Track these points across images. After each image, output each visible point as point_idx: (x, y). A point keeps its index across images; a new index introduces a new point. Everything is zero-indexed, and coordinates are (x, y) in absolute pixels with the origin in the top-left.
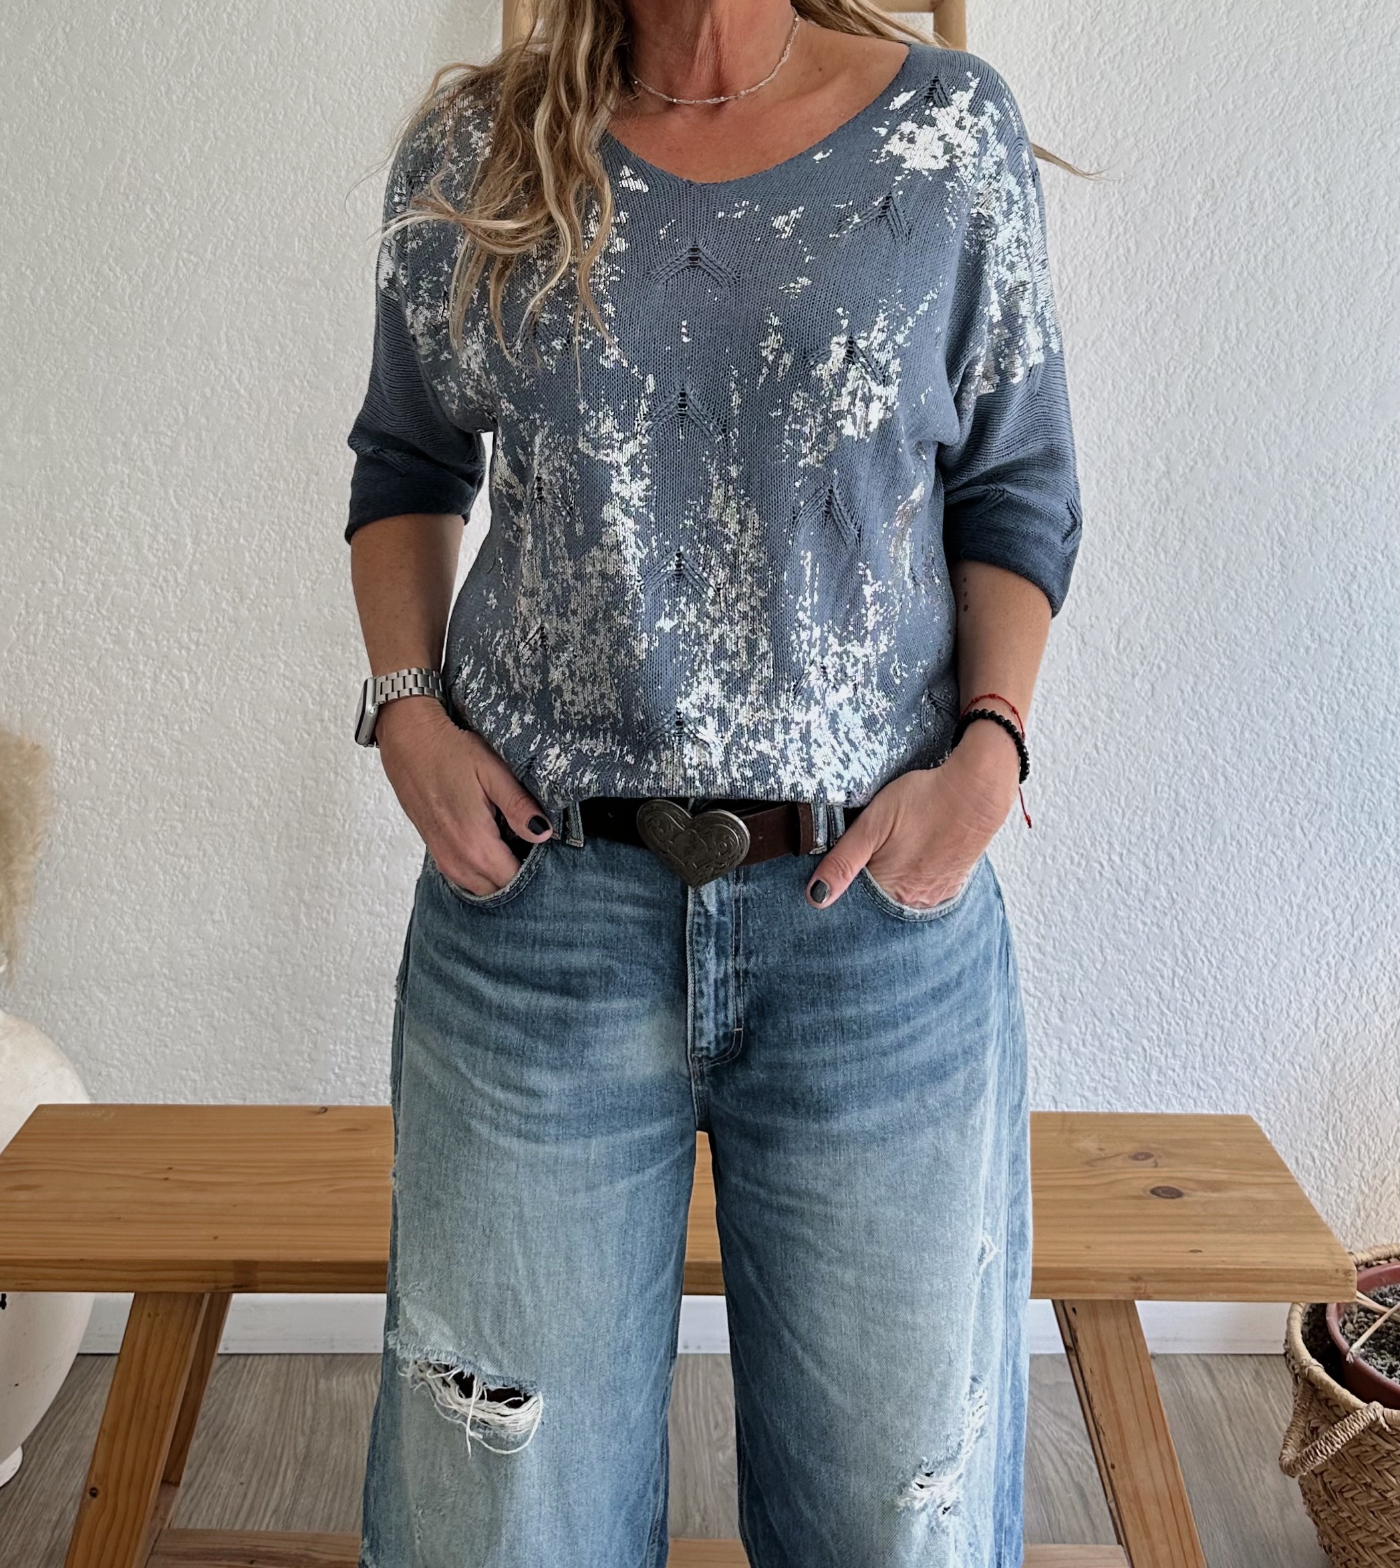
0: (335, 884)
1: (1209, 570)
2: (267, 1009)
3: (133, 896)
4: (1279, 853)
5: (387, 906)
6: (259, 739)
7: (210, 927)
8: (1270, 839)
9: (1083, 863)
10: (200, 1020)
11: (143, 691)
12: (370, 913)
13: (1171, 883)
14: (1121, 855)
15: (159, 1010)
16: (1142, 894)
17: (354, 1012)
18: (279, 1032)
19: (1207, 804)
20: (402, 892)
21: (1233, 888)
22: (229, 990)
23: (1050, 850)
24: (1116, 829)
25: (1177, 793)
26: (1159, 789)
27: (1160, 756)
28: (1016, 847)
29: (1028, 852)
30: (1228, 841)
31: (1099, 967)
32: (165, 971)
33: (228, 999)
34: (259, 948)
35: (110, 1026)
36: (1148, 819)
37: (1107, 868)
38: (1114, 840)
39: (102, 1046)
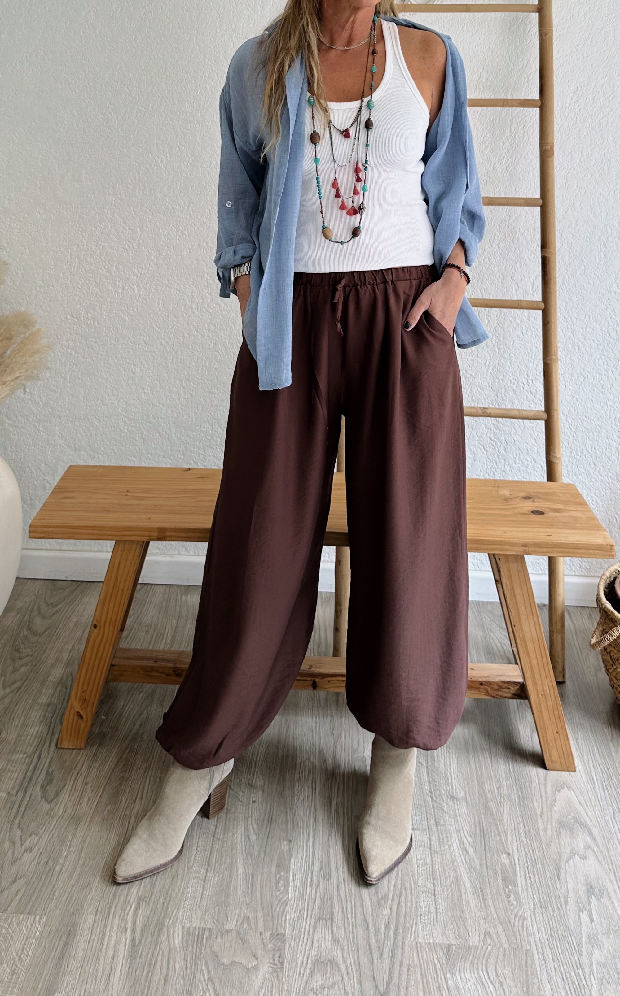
0: (196, 379)
2: (166, 432)
4: (602, 382)
5: (217, 389)
8: (598, 375)
9: (516, 383)
10: (137, 435)
12: (210, 392)
14: (532, 380)
15: (120, 429)
17: (202, 434)
18: (171, 442)
20: (224, 384)
21: (581, 396)
22: (150, 423)
23: (501, 377)
24: (530, 369)
28: (487, 375)
29: (492, 377)
30: (580, 375)
31: (522, 428)
33: (150, 427)
35: (100, 436)
37: (526, 385)
38: (529, 373)
39: (96, 445)
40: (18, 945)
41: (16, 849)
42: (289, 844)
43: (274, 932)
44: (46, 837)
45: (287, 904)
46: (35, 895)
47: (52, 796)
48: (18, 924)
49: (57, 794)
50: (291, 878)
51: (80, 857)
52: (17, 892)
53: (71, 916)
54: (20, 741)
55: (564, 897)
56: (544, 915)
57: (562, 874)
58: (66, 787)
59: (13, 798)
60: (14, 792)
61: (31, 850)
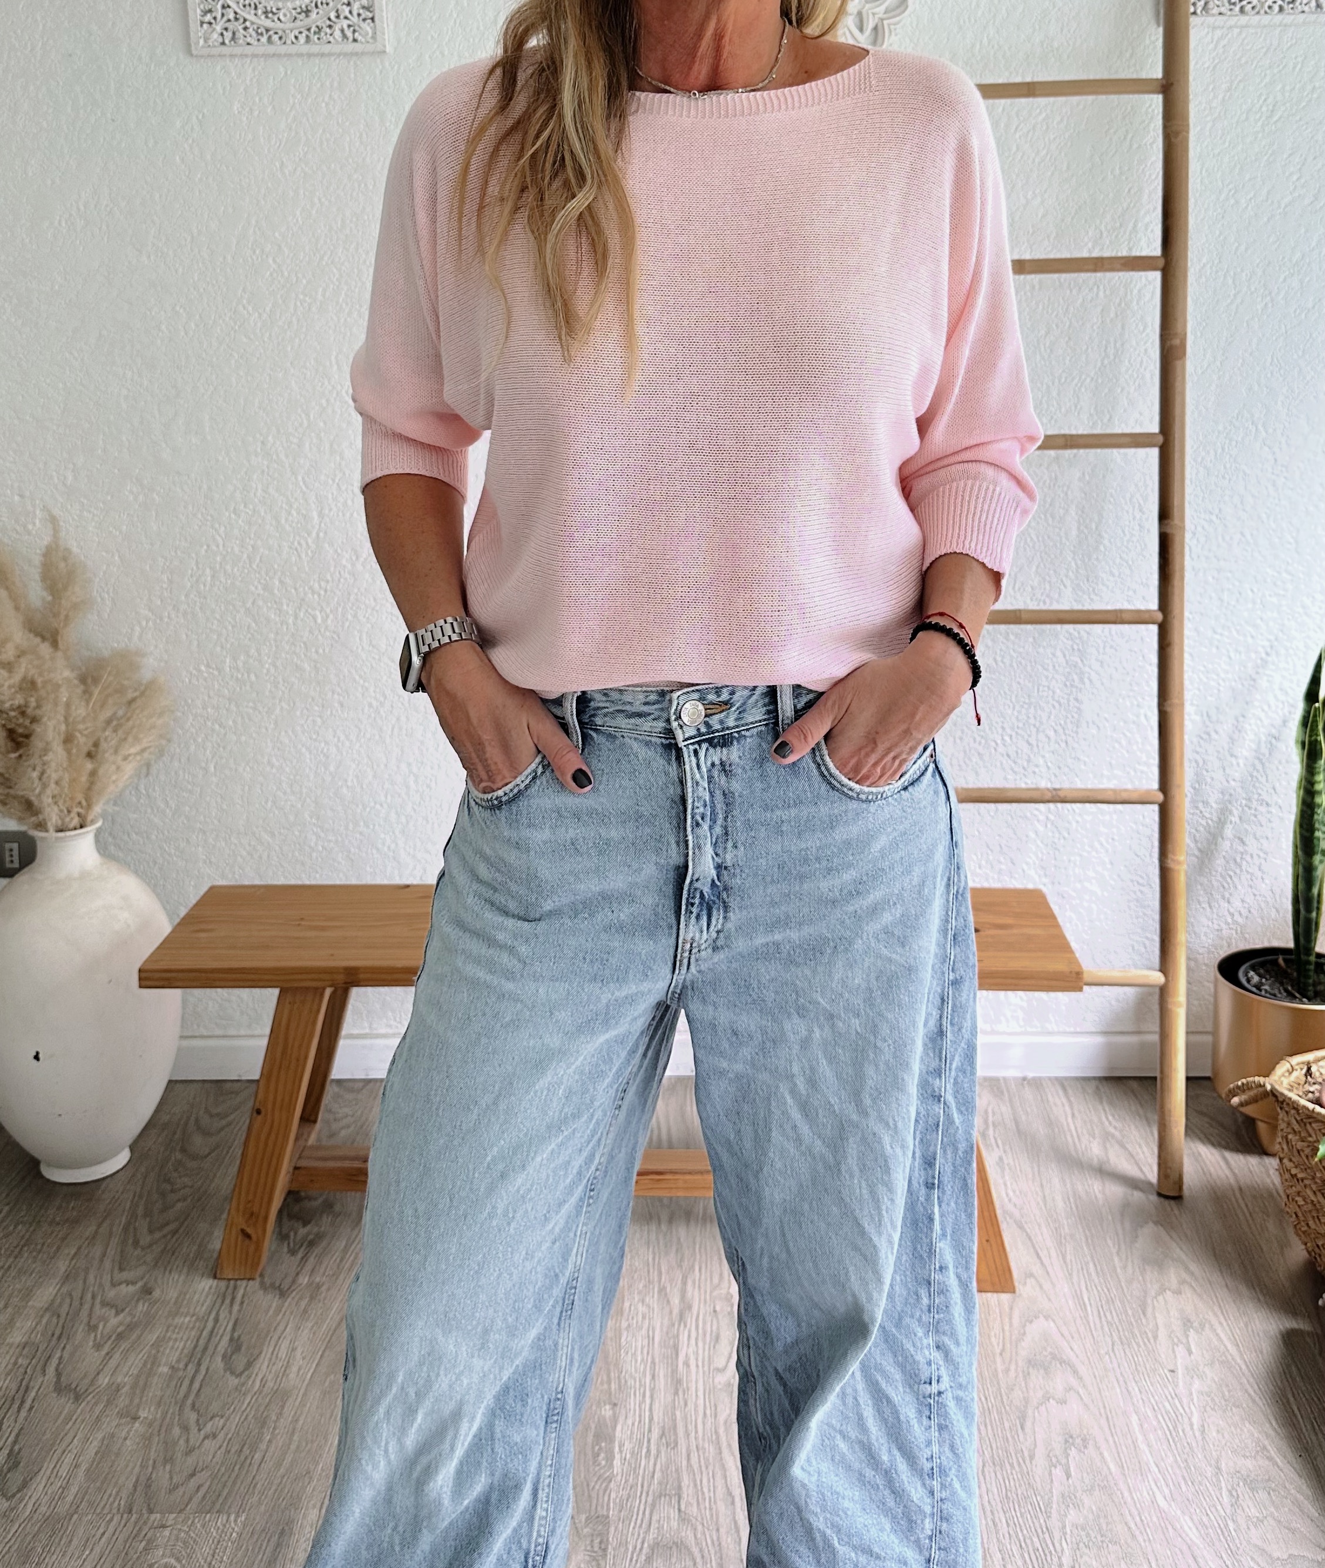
1: (1086, 531)
3: (287, 769)
6: (374, 658)
7: (345, 790)
11: (287, 624)
13: (1047, 755)
16: (1025, 764)
19: (1076, 700)
25: (1054, 692)
26: (1041, 688)
27: (1043, 667)
32: (314, 820)
34: (381, 805)
36: (1032, 710)
40: (206, 1550)
41: (191, 1436)
42: (613, 1409)
43: (592, 1513)
44: (236, 1419)
45: (610, 1481)
46: (226, 1491)
47: (240, 1368)
48: (203, 1526)
49: (249, 1365)
50: (617, 1449)
51: (291, 1439)
52: (199, 1488)
53: (283, 1512)
54: (183, 1300)
55: (1030, 1450)
56: (998, 1474)
57: (1028, 1424)
58: (263, 1355)
59: (180, 1373)
60: (181, 1366)
61: (215, 1436)
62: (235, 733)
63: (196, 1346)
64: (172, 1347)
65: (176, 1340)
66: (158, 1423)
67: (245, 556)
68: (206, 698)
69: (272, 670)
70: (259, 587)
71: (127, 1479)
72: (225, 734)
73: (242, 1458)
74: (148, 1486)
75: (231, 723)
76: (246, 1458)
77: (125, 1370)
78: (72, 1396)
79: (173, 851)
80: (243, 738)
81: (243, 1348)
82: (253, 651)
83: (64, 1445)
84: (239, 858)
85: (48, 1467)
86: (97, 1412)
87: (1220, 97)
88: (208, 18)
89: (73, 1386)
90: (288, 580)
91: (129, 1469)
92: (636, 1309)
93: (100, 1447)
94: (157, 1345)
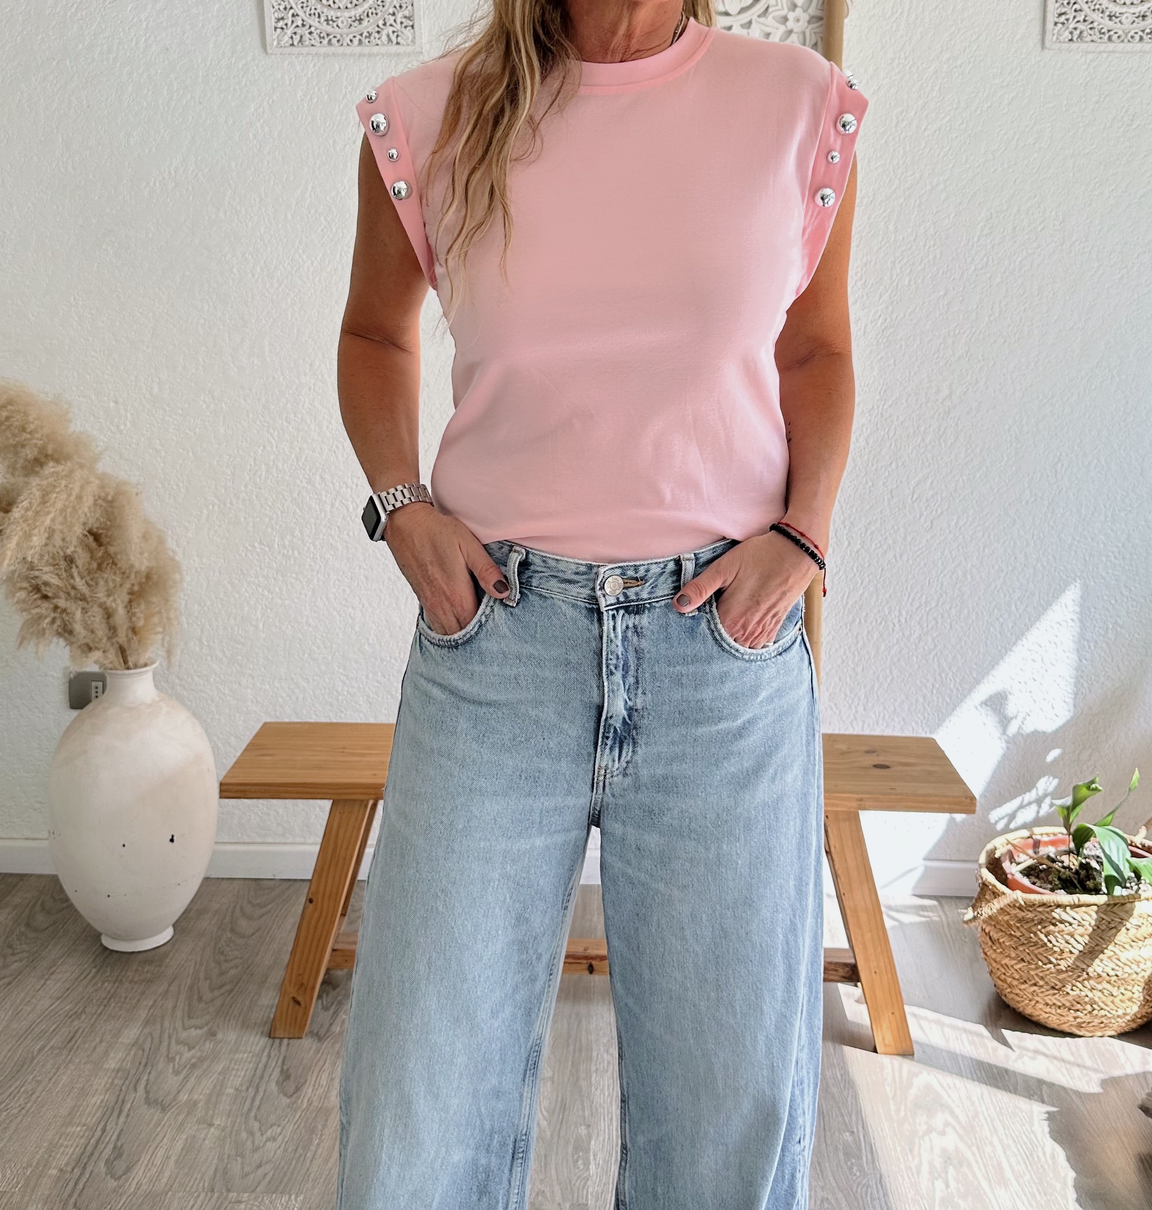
41: (256, 1139)
44: (290, 1128)
45: (588, 1180)
46: (287, 1178)
47: (291, 1092)
49: (297, 1089)
50: (592, 1158)
52: (265, 1175)
54: (241, 1041)
55: (917, 1168)
57: (916, 1149)
58: (308, 1082)
59: (244, 1094)
60: (244, 1088)
61: (274, 1139)
62: (280, 598)
63: (254, 1075)
64: (235, 1075)
65: (238, 1070)
66: (229, 1129)
67: (293, 455)
68: (258, 569)
69: (312, 549)
70: (304, 481)
71: (209, 1167)
72: (272, 599)
73: (297, 1155)
74: (225, 1173)
75: (277, 590)
76: (301, 1156)
77: (200, 1090)
78: (159, 1107)
79: (227, 692)
80: (287, 602)
81: (292, 1079)
82: (297, 533)
83: (157, 1142)
84: (280, 699)
85: (145, 1159)
86: (181, 1118)
87: (1091, 107)
88: (281, 24)
89: (160, 1101)
90: (328, 477)
91: (209, 1161)
92: (602, 1057)
93: (185, 1145)
94: (224, 1072)
